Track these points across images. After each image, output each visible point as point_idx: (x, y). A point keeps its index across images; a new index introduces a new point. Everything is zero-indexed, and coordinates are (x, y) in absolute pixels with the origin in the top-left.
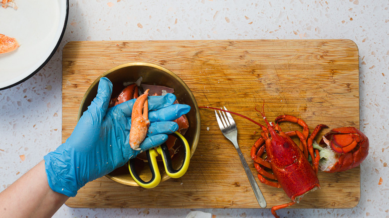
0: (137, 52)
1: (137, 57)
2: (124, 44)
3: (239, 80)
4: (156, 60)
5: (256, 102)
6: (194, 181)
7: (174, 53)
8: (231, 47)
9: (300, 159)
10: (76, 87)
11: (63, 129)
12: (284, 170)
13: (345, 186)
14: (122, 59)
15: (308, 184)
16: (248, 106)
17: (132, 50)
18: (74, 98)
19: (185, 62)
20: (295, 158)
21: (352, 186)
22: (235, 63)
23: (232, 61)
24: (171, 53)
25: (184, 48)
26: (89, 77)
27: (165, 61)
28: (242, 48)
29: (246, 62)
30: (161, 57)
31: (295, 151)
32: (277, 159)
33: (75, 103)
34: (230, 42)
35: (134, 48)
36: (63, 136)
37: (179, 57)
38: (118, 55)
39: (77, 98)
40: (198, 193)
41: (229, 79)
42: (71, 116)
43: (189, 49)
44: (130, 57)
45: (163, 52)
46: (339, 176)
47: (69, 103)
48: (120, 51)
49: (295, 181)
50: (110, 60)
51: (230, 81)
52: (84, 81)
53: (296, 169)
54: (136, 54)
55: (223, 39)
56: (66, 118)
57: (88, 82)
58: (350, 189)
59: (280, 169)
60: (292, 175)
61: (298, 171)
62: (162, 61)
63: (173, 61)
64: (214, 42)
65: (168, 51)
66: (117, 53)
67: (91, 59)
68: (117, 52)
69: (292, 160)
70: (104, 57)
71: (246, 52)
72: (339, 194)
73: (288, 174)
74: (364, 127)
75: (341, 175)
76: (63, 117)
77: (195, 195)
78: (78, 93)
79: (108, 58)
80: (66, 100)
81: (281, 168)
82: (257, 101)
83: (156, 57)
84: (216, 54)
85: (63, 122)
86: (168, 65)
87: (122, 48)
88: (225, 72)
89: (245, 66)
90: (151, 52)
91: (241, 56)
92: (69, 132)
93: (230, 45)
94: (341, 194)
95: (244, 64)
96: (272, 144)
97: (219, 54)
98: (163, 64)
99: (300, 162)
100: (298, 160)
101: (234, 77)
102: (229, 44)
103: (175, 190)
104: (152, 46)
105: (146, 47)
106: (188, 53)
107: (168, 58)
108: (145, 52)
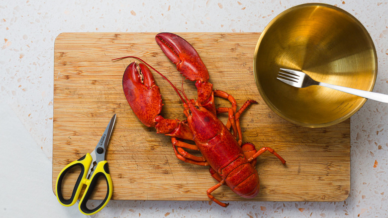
0: (129, 44)
1: (129, 49)
2: (116, 35)
3: (230, 73)
4: (147, 52)
5: (247, 95)
8: (222, 40)
9: (222, 131)
10: (68, 78)
11: (54, 121)
12: (207, 144)
13: (335, 179)
14: (114, 51)
16: (239, 98)
17: (124, 42)
18: (66, 89)
21: (342, 180)
22: (226, 55)
23: (223, 54)
26: (80, 69)
27: (156, 53)
28: (233, 41)
29: (238, 55)
30: (153, 49)
31: (216, 124)
32: (199, 134)
33: (67, 94)
34: (222, 35)
35: (126, 40)
36: (54, 127)
38: (110, 46)
39: (68, 89)
40: (188, 185)
41: (221, 72)
42: (62, 108)
44: (121, 48)
46: (329, 169)
47: (61, 95)
48: (112, 43)
49: (218, 153)
50: (101, 52)
51: (221, 74)
52: (75, 72)
54: (128, 45)
55: (215, 32)
56: (57, 110)
57: (80, 74)
58: (340, 183)
59: (203, 144)
60: (215, 148)
62: (153, 53)
64: (206, 34)
66: (109, 45)
67: (83, 51)
68: (109, 43)
70: (96, 49)
71: (238, 45)
72: (329, 188)
73: (212, 147)
75: (331, 169)
76: (55, 108)
77: (186, 187)
78: (69, 84)
79: (100, 49)
80: (58, 91)
81: (205, 143)
82: (249, 93)
83: (147, 49)
84: (208, 47)
85: (54, 113)
86: (159, 57)
87: (113, 39)
88: (217, 64)
89: (236, 58)
90: (142, 44)
91: (232, 49)
92: (60, 123)
93: (221, 38)
94: (331, 188)
95: (236, 57)
96: (193, 120)
97: (211, 46)
98: (155, 56)
99: (222, 134)
101: (225, 70)
102: (220, 36)
103: (165, 182)
104: (143, 38)
105: (137, 39)
108: (137, 44)
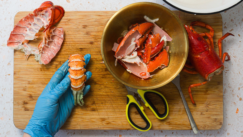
0: (67, 19)
1: (67, 23)
4: (80, 25)
6: (106, 110)
7: (93, 20)
9: (210, 48)
11: (14, 74)
12: (199, 56)
13: (213, 114)
15: (217, 64)
19: (100, 27)
20: (206, 47)
21: (217, 114)
24: (90, 20)
25: (99, 17)
27: (86, 26)
30: (84, 23)
32: (194, 49)
36: (14, 79)
37: (96, 23)
40: (109, 119)
42: (20, 64)
43: (103, 17)
45: (85, 19)
47: (19, 55)
53: (207, 54)
56: (16, 66)
58: (216, 116)
60: (205, 59)
61: (209, 55)
62: (84, 25)
63: (91, 25)
65: (88, 19)
69: (205, 48)
72: (208, 120)
73: (202, 59)
74: (226, 73)
75: (209, 107)
76: (15, 65)
77: (107, 120)
80: (17, 53)
83: (80, 23)
85: (15, 68)
86: (88, 28)
90: (76, 19)
92: (18, 75)
94: (210, 120)
98: (85, 28)
99: (210, 50)
100: (208, 48)
103: (93, 117)
104: (77, 15)
105: (73, 16)
106: (102, 20)
107: (88, 23)
108: (72, 19)
